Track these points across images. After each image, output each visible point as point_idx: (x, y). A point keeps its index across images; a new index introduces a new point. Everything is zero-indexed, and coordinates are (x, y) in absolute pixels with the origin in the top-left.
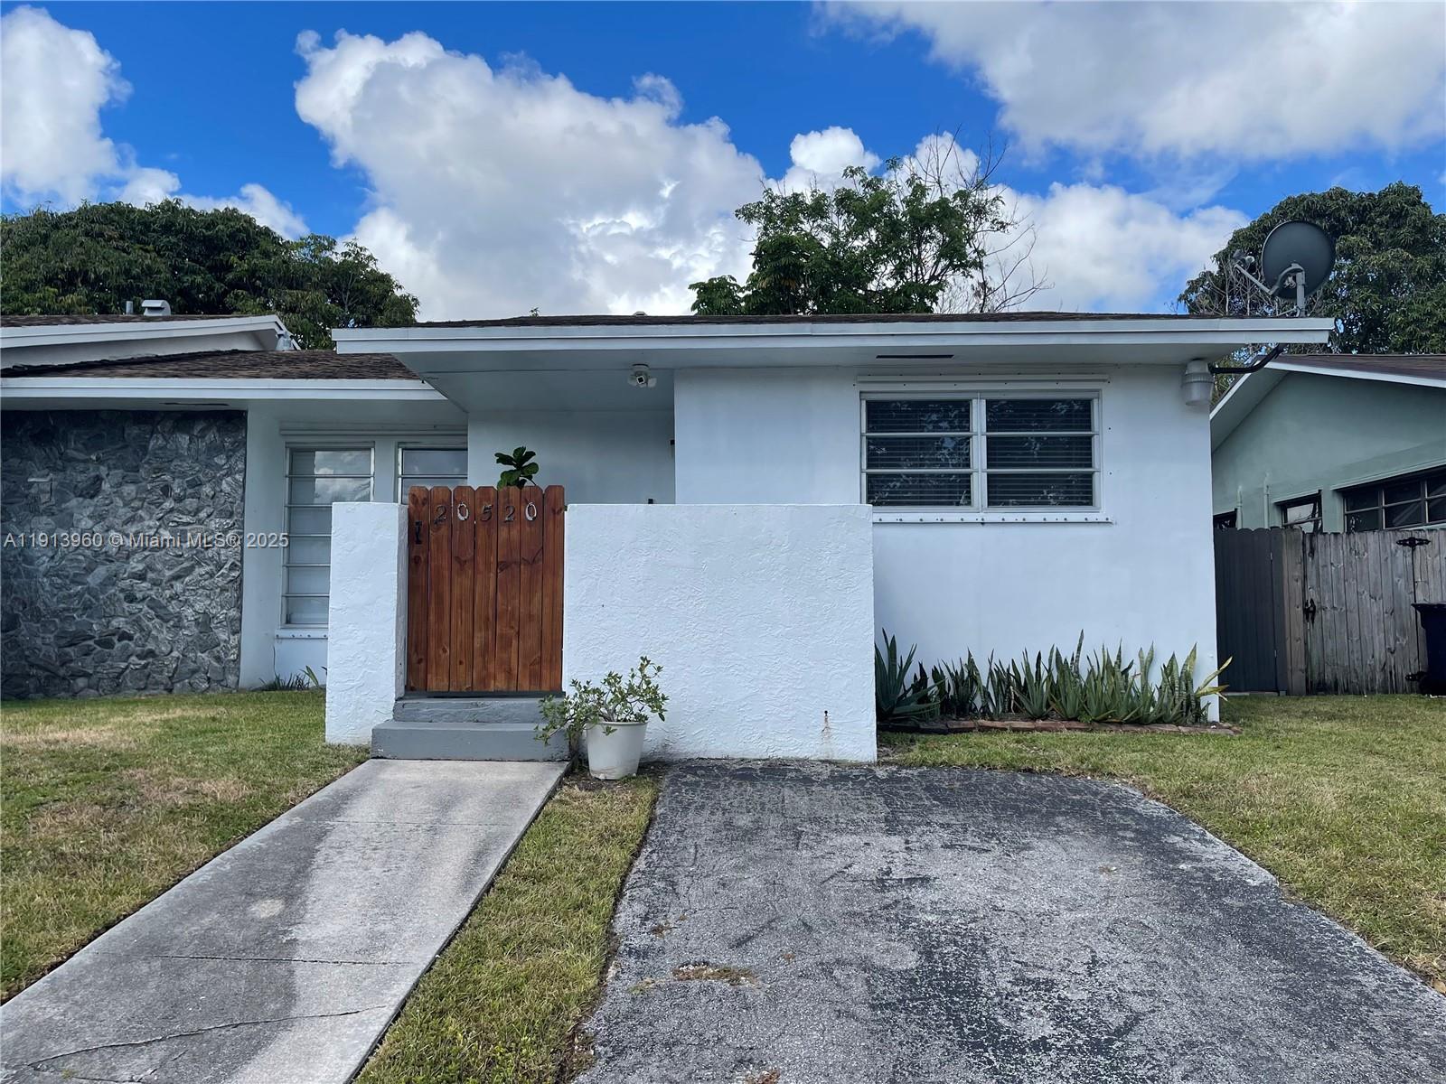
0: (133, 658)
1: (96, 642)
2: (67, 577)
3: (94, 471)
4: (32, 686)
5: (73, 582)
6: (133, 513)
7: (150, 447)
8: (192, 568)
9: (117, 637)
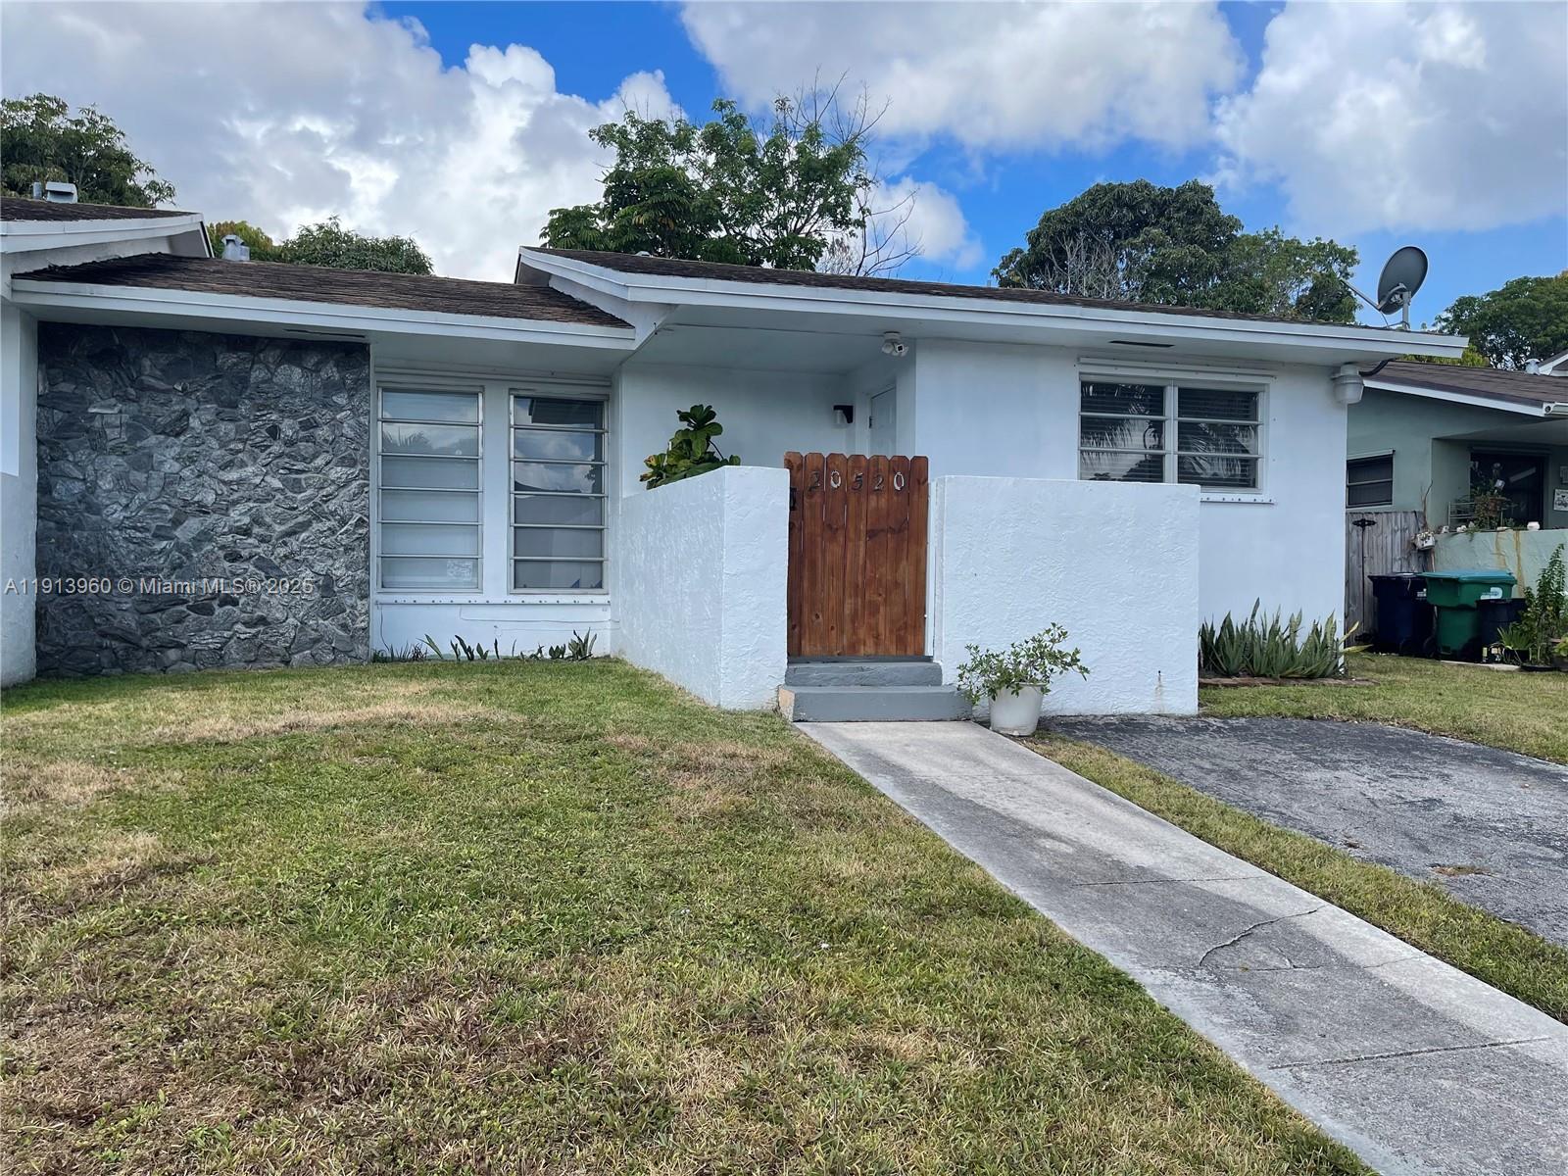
0: (239, 627)
1: (188, 608)
2: (148, 530)
3: (178, 403)
4: (105, 660)
5: (155, 536)
6: (232, 457)
7: (252, 380)
8: (309, 524)
9: (217, 602)
